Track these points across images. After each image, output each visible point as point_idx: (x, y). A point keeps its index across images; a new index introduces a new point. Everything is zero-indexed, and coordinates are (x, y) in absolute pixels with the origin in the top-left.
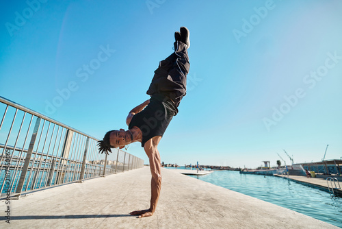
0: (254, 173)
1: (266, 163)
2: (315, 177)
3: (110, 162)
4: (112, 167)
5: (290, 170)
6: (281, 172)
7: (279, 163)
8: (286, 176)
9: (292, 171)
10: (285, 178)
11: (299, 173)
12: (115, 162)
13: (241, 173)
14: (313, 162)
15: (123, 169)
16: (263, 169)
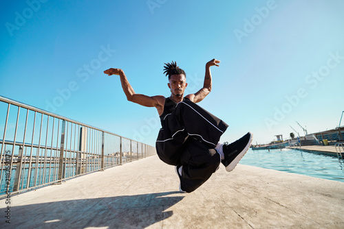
0: (266, 148)
1: (278, 137)
2: (328, 144)
3: (125, 154)
4: (127, 157)
5: (303, 141)
6: (293, 143)
7: (292, 135)
8: (299, 147)
9: (305, 142)
10: (297, 149)
11: (313, 143)
12: (130, 153)
13: (253, 149)
14: (328, 130)
15: (137, 157)
16: (276, 143)
